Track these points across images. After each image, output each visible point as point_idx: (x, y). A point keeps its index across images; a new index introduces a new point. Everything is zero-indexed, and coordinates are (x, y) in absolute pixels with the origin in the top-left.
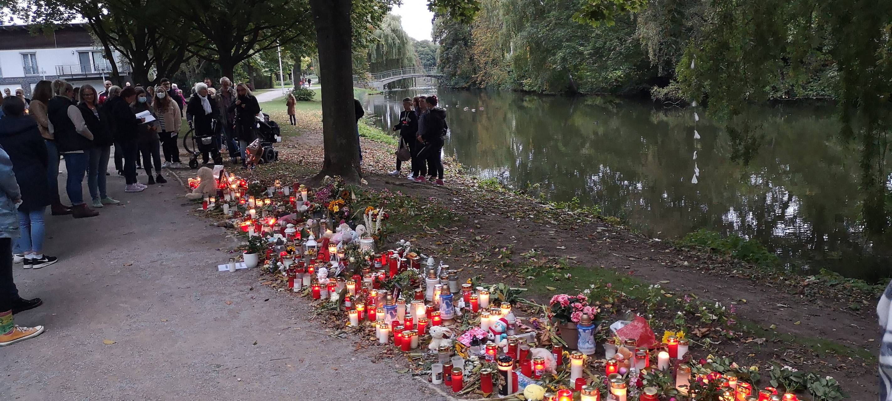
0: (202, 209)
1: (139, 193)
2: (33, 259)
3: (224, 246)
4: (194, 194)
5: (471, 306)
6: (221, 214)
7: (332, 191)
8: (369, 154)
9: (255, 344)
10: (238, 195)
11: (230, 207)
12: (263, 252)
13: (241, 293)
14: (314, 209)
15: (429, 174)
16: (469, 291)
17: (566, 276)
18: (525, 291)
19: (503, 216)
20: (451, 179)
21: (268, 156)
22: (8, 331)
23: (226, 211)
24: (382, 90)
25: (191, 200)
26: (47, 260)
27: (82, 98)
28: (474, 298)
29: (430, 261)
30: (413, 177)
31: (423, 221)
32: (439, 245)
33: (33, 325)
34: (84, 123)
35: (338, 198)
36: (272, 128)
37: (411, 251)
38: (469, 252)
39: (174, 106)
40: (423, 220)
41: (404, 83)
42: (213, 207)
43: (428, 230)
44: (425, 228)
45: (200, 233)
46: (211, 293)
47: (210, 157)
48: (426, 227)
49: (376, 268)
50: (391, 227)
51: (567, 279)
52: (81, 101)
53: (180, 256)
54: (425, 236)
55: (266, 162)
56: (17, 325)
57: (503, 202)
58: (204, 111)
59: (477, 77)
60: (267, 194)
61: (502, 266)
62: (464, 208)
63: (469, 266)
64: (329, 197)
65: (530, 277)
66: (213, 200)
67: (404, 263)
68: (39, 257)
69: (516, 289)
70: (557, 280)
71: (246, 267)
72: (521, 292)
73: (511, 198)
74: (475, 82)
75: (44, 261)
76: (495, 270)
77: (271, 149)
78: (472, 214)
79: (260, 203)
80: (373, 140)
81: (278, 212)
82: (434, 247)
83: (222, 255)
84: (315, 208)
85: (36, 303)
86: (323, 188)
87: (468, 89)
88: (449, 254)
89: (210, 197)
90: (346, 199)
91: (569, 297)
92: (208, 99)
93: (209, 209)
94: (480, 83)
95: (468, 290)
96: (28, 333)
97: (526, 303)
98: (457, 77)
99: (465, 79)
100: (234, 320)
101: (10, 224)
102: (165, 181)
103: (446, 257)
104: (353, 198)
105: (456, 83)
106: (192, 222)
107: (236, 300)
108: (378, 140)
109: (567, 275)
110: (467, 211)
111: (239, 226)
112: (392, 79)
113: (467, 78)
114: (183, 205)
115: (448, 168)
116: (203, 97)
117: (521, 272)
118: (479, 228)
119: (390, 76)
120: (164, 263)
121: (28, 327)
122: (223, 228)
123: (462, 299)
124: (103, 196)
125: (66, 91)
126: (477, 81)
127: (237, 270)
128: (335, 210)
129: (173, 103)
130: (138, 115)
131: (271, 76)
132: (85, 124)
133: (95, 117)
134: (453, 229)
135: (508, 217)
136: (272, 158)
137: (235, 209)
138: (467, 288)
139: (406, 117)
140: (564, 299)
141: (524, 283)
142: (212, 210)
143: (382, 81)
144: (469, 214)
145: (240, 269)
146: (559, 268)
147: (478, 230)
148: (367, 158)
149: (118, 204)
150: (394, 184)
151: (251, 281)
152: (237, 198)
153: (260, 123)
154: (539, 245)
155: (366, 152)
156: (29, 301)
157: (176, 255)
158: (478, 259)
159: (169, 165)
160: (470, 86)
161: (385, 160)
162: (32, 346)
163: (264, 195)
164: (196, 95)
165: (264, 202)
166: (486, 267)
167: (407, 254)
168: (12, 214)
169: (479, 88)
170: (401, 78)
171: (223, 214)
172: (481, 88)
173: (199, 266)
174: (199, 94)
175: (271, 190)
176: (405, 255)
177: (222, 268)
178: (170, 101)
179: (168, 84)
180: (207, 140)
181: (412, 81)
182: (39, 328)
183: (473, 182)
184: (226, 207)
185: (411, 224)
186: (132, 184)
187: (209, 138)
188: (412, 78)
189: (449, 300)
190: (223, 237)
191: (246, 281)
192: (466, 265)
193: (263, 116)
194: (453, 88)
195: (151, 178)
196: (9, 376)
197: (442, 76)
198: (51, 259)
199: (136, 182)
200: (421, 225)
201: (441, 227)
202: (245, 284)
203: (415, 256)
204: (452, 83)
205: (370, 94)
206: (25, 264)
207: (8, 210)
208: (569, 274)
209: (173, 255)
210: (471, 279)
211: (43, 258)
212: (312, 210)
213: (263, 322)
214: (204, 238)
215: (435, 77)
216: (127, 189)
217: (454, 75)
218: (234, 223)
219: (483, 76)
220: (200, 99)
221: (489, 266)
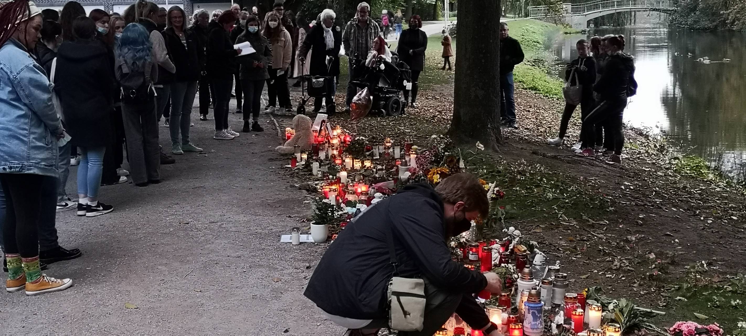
0: (290, 166)
1: (228, 141)
2: (87, 205)
3: (298, 212)
4: (285, 147)
5: (573, 323)
6: (309, 175)
7: (436, 155)
8: (534, 113)
9: (286, 331)
10: (335, 152)
11: (320, 165)
12: (337, 225)
13: (295, 271)
14: (416, 177)
15: (604, 147)
16: (573, 303)
17: (733, 303)
18: (661, 315)
19: (689, 213)
20: (638, 156)
21: (392, 108)
22: (34, 279)
23: (315, 172)
24: (584, 27)
25: (282, 155)
26: (101, 208)
27: (170, 23)
28: (577, 314)
29: (539, 258)
30: (581, 148)
31: (560, 208)
32: (570, 241)
33: (62, 278)
34: (165, 52)
35: (443, 165)
36: (400, 71)
37: (520, 243)
38: (609, 255)
39: (285, 36)
40: (562, 205)
41: (618, 19)
42: (303, 165)
43: (564, 220)
44: (561, 217)
45: (277, 195)
46: (261, 266)
47: (324, 103)
48: (563, 215)
49: (471, 261)
50: (513, 211)
51: (733, 307)
52: (168, 26)
53: (245, 219)
54: (557, 228)
55: (389, 114)
56: (45, 275)
57: (700, 194)
58: (325, 45)
59: (729, 14)
60: (372, 155)
61: (647, 278)
62: (632, 197)
63: (600, 273)
64: (432, 163)
65: (678, 298)
66: (305, 156)
67: (504, 258)
68: (94, 204)
69: (649, 310)
70: (718, 307)
71: (313, 241)
72: (654, 316)
73: (718, 189)
74: (725, 21)
75: (98, 209)
76: (635, 283)
77: (396, 98)
78: (641, 205)
79: (358, 165)
80: (547, 96)
81: (375, 178)
82: (563, 243)
83: (292, 223)
84: (418, 176)
85: (74, 254)
86: (425, 151)
87: (713, 31)
88: (579, 254)
89: (302, 152)
90: (453, 168)
91: (699, 326)
92: (332, 30)
93: (298, 167)
94: (733, 23)
95: (571, 301)
96: (55, 285)
97: (654, 331)
98: (698, 13)
99: (710, 16)
100: (274, 301)
101: (43, 160)
102: (260, 130)
103: (574, 258)
104: (460, 167)
105: (695, 21)
106: (273, 181)
107: (286, 278)
108: (554, 96)
109: (735, 301)
110: (633, 201)
111: (323, 190)
112: (600, 12)
113: (713, 14)
114: (271, 160)
115: (644, 141)
116: (327, 27)
117: (670, 289)
118: (641, 225)
119: (598, 8)
120: (224, 226)
121: (55, 278)
122: (304, 191)
123: (562, 313)
124: (185, 141)
125: (150, 13)
126: (728, 19)
127: (301, 243)
128: (435, 180)
129: (284, 33)
130: (236, 47)
131: (436, 5)
132: (167, 54)
133: (182, 45)
134: (602, 222)
135: (695, 215)
136: (397, 109)
137: (325, 169)
138: (571, 298)
139: (581, 64)
140: (690, 328)
141: (665, 304)
142: (301, 168)
143: (586, 15)
144: (636, 205)
145: (305, 242)
146: (730, 291)
147: (640, 229)
148: (527, 118)
149: (201, 152)
150: (544, 155)
151: (312, 257)
152: (334, 157)
153: (386, 63)
154: (719, 258)
155: (529, 111)
156: (67, 251)
157: (242, 218)
158: (616, 265)
159: (274, 111)
160: (716, 27)
161: (553, 123)
162: (55, 300)
163: (368, 155)
164: (319, 24)
165: (363, 163)
166: (623, 277)
167: (514, 247)
168: (47, 149)
169: (731, 31)
170: (614, 12)
171: (311, 174)
172: (734, 31)
173: (261, 233)
174: (324, 23)
175: (378, 151)
176: (511, 247)
177: (285, 238)
178: (282, 30)
179: (281, 10)
180: (318, 82)
181: (631, 16)
182: (68, 281)
183: (670, 163)
184: (315, 165)
185: (542, 210)
186: (221, 129)
187: (322, 79)
188: (631, 12)
189: (537, 310)
190: (300, 202)
191: (306, 258)
192: (596, 271)
193: (391, 55)
194: (691, 29)
195: (247, 124)
196: (23, 327)
197: (676, 11)
198: (106, 208)
199: (226, 127)
200: (556, 213)
201: (584, 217)
202: (304, 261)
203: (523, 250)
204: (690, 21)
205: (566, 33)
206: (79, 210)
207: (43, 143)
208: (738, 301)
209: (236, 218)
210: (589, 289)
211: (98, 206)
212: (414, 179)
213: (306, 307)
214: (280, 201)
215: (665, 11)
216: (216, 136)
217: (694, 9)
218: (318, 187)
219: (738, 13)
220: (322, 29)
221: (627, 277)
